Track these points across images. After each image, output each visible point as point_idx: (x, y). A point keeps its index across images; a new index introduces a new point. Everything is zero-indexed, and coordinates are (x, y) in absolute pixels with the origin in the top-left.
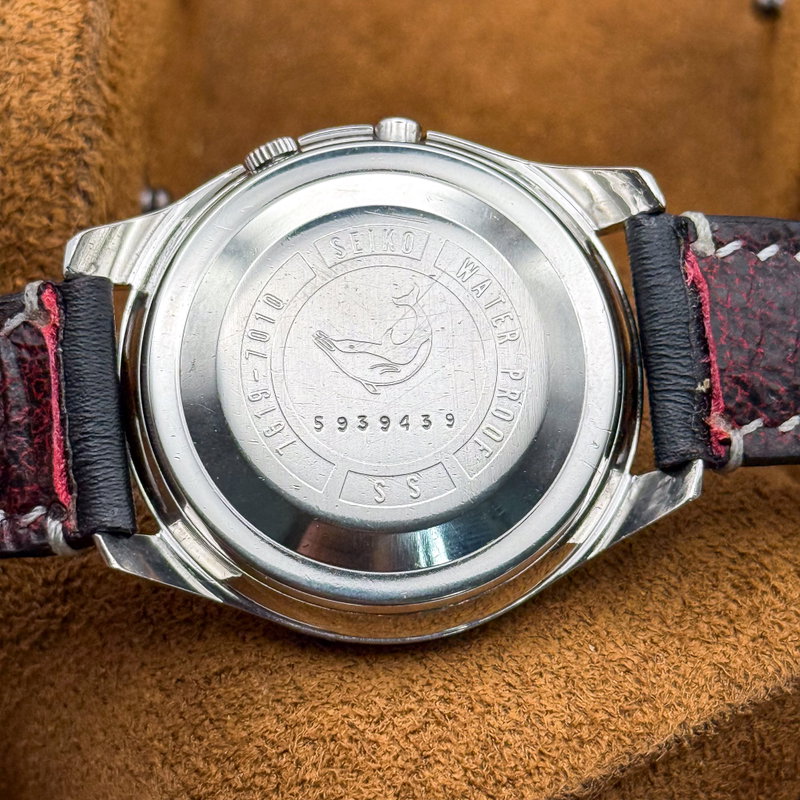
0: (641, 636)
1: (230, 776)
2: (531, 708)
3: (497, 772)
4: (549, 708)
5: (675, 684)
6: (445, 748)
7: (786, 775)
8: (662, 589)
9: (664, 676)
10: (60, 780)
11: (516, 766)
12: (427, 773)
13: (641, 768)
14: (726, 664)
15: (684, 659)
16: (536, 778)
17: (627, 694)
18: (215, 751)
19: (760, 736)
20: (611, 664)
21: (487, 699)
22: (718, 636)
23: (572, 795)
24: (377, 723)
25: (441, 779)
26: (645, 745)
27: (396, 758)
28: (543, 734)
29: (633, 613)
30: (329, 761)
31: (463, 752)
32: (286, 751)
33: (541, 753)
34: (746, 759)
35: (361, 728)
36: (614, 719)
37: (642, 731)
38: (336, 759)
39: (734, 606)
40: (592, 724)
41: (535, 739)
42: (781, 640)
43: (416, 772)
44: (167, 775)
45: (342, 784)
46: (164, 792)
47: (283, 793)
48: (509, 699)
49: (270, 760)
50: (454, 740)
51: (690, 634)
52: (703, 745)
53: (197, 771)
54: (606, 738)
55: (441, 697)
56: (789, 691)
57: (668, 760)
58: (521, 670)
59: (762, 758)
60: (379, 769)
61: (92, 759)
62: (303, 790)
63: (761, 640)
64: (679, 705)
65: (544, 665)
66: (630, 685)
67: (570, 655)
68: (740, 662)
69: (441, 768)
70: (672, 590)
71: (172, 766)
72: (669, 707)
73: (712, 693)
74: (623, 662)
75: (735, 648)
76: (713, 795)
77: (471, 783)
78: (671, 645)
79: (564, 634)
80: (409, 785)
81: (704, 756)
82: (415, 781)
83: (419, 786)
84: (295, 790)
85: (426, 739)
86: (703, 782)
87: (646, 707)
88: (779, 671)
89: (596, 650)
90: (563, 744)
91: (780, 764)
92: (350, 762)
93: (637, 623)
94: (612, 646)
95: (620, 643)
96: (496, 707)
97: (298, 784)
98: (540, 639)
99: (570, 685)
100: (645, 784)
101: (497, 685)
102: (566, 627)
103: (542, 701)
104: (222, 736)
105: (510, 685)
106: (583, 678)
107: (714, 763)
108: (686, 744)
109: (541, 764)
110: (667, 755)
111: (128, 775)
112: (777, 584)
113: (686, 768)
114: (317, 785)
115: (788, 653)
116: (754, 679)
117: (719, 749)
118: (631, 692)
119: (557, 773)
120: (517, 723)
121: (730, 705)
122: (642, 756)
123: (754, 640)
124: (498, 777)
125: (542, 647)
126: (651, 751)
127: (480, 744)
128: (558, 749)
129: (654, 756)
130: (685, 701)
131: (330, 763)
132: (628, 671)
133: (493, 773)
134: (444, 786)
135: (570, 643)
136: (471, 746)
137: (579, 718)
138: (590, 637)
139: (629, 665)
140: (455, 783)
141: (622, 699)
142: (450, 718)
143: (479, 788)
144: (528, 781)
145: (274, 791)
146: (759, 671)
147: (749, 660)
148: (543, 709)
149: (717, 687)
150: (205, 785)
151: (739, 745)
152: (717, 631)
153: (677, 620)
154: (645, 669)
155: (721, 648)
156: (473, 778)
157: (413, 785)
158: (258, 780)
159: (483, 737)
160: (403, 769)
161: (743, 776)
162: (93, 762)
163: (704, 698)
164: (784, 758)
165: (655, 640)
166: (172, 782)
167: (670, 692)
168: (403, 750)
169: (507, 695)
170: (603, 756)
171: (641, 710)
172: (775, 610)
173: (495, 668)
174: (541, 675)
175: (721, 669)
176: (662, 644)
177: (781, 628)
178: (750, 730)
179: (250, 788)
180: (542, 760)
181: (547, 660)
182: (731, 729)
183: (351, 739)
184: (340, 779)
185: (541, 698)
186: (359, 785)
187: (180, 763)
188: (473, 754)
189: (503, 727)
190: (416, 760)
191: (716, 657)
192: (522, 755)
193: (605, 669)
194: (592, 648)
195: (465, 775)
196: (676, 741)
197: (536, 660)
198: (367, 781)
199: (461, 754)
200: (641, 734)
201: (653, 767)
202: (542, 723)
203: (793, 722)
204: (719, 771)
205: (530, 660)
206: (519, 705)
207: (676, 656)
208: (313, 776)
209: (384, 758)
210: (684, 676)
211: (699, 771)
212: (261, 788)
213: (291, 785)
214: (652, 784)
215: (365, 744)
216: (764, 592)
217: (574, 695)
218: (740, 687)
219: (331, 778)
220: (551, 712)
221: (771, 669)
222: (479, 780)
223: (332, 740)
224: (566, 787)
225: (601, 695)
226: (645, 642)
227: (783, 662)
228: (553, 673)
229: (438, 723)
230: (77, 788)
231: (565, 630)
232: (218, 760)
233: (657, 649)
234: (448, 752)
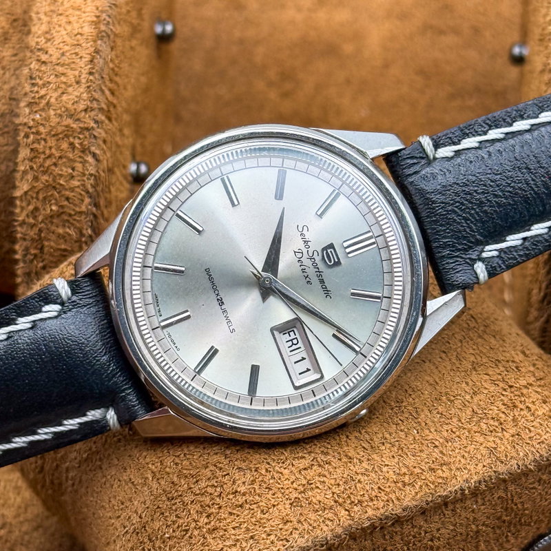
0: (446, 427)
1: (193, 486)
2: (375, 462)
3: (352, 496)
4: (386, 463)
5: (463, 456)
6: (322, 480)
7: (525, 522)
8: (460, 402)
9: (457, 451)
10: (87, 487)
11: (364, 494)
12: (310, 493)
13: (438, 503)
14: (495, 448)
15: (470, 442)
16: (375, 503)
17: (434, 460)
18: (185, 472)
19: (511, 495)
20: (426, 442)
21: (350, 454)
22: (491, 432)
23: (396, 514)
24: (283, 463)
25: (318, 498)
26: (442, 490)
27: (292, 483)
28: (381, 477)
29: (442, 414)
30: (253, 481)
31: (333, 483)
32: (228, 474)
33: (379, 488)
34: (502, 508)
35: (273, 465)
36: (424, 473)
37: (441, 481)
38: (257, 480)
39: (503, 416)
40: (411, 474)
41: (376, 480)
42: (530, 438)
43: (303, 492)
44: (155, 485)
45: (259, 495)
46: (152, 495)
47: (223, 498)
48: (363, 456)
49: (217, 478)
50: (328, 476)
51: (475, 428)
52: (477, 495)
53: (173, 483)
54: (419, 483)
55: (323, 452)
56: (532, 467)
57: (455, 501)
58: (372, 440)
59: (512, 508)
60: (282, 488)
61: (109, 475)
62: (235, 497)
63: (517, 437)
64: (465, 469)
65: (386, 439)
66: (436, 454)
67: (402, 434)
68: (503, 448)
69: (319, 491)
70: (466, 403)
71: (158, 479)
72: (458, 469)
73: (485, 464)
74: (433, 441)
75: (501, 439)
76: (480, 528)
77: (336, 502)
78: (463, 434)
79: (400, 422)
80: (299, 499)
81: (477, 502)
82: (303, 497)
83: (305, 500)
84: (231, 497)
85: (311, 474)
86: (475, 518)
87: (444, 468)
88: (526, 455)
89: (418, 433)
90: (393, 485)
91: (522, 514)
92: (265, 483)
93: (443, 419)
94: (428, 431)
95: (432, 430)
96: (355, 459)
97: (233, 493)
98: (385, 424)
99: (400, 451)
100: (440, 514)
101: (356, 447)
102: (402, 418)
103: (383, 459)
104: (190, 463)
105: (364, 448)
106: (408, 448)
107: (483, 507)
108: (467, 492)
109: (379, 495)
110: (455, 497)
111: (130, 485)
112: (530, 405)
113: (465, 508)
114: (244, 494)
115: (533, 446)
116: (511, 458)
117: (486, 499)
118: (436, 459)
119: (388, 501)
120: (366, 470)
121: (495, 472)
122: (439, 496)
123: (513, 436)
124: (353, 499)
125: (385, 428)
126: (445, 493)
127: (343, 479)
128: (389, 487)
129: (446, 496)
130: (468, 467)
131: (253, 482)
132: (436, 447)
133: (349, 497)
134: (320, 502)
135: (402, 428)
136: (338, 481)
137: (404, 470)
138: (415, 425)
139: (437, 443)
140: (326, 500)
141: (431, 462)
142: (327, 463)
143: (340, 505)
144: (370, 504)
145: (217, 496)
146: (514, 454)
147: (509, 448)
148: (383, 463)
149: (489, 461)
150: (177, 491)
151: (499, 498)
152: (491, 429)
153: (468, 420)
154: (446, 446)
155: (493, 438)
156: (337, 499)
157: (302, 499)
158: (209, 490)
159: (345, 476)
160: (296, 489)
161: (499, 518)
162: (109, 477)
163: (480, 467)
164: (525, 510)
165: (454, 430)
166: (157, 489)
167: (460, 461)
168: (297, 479)
169: (362, 453)
170: (417, 493)
171: (442, 470)
172: (527, 420)
173: (356, 437)
174: (383, 444)
175: (492, 451)
176: (458, 433)
177: (530, 431)
178: (506, 490)
179: (203, 494)
180: (380, 493)
181: (388, 436)
182: (494, 487)
183: (267, 470)
184: (258, 491)
185: (382, 457)
186: (269, 496)
187: (163, 478)
188: (339, 485)
189: (358, 472)
190: (304, 485)
191: (489, 443)
192: (368, 488)
193: (422, 444)
194: (416, 432)
195: (333, 497)
196: (461, 490)
197: (381, 435)
198: (274, 494)
199: (331, 485)
200: (441, 483)
201: (446, 504)
202: (382, 472)
203: (532, 488)
204: (485, 513)
205: (378, 435)
206: (368, 460)
207: (465, 441)
208: (242, 489)
209: (285, 482)
210: (469, 452)
211: (473, 511)
212: (211, 494)
213: (229, 493)
214: (444, 515)
215: (275, 473)
216: (521, 409)
217: (402, 457)
218: (502, 462)
219: (253, 491)
220: (388, 465)
221: (521, 454)
222: (341, 500)
223: (256, 471)
224: (392, 509)
225: (419, 458)
226: (447, 431)
227: (529, 450)
228: (391, 444)
229: (320, 466)
230: (97, 493)
231: (400, 420)
232: (186, 477)
233: (454, 435)
234: (324, 482)
